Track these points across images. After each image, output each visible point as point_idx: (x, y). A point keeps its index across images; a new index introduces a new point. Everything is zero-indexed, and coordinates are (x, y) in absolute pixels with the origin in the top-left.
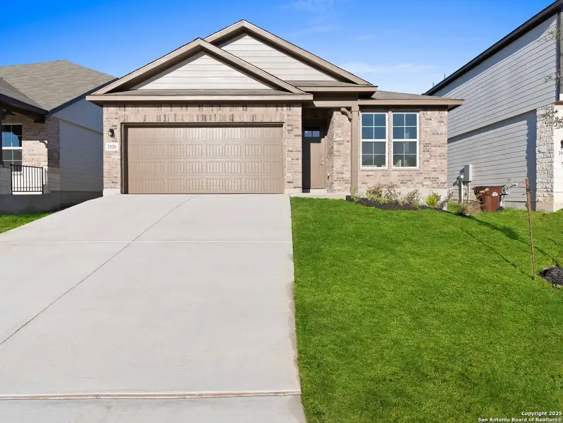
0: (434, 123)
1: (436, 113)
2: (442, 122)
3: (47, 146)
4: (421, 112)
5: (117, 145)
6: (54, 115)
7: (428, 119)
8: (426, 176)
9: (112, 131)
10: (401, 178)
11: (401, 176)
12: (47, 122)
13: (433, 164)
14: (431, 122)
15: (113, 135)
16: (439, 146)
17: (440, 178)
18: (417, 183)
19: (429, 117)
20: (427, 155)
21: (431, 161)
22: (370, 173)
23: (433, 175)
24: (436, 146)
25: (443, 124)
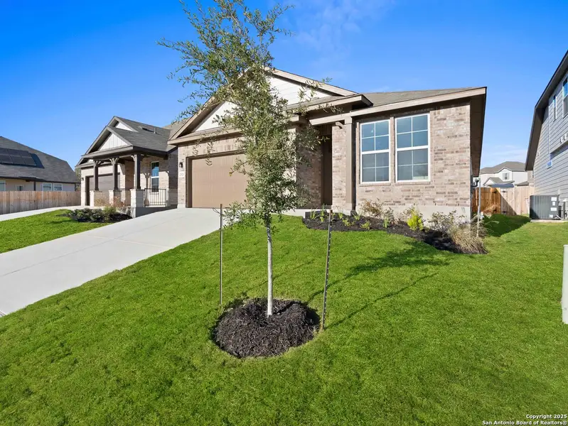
0: (450, 124)
1: (453, 110)
2: (462, 120)
3: (169, 174)
4: (432, 112)
5: (184, 173)
6: (172, 153)
7: (441, 119)
8: (439, 190)
9: (181, 164)
10: (407, 194)
11: (405, 190)
12: (169, 159)
13: (448, 175)
14: (445, 122)
15: (182, 167)
16: (457, 152)
17: (460, 193)
18: (426, 199)
19: (443, 117)
20: (440, 164)
21: (446, 171)
22: (369, 189)
23: (449, 188)
24: (452, 152)
25: (462, 123)
